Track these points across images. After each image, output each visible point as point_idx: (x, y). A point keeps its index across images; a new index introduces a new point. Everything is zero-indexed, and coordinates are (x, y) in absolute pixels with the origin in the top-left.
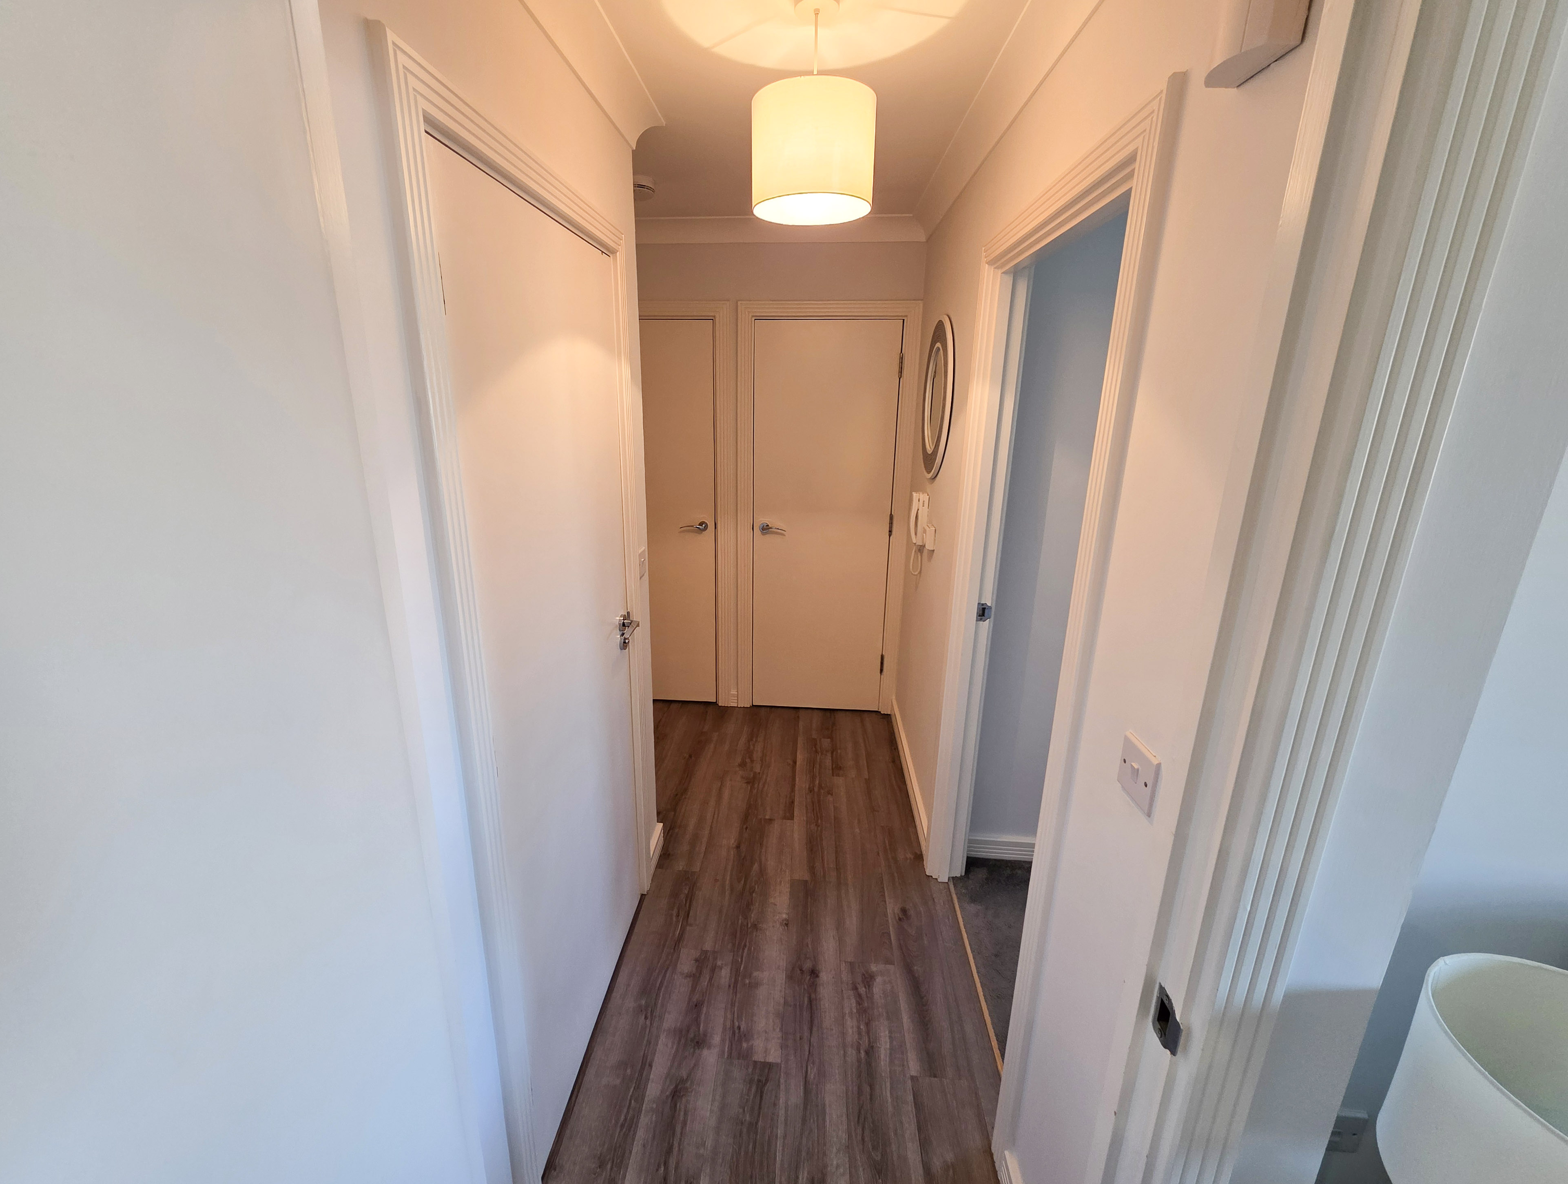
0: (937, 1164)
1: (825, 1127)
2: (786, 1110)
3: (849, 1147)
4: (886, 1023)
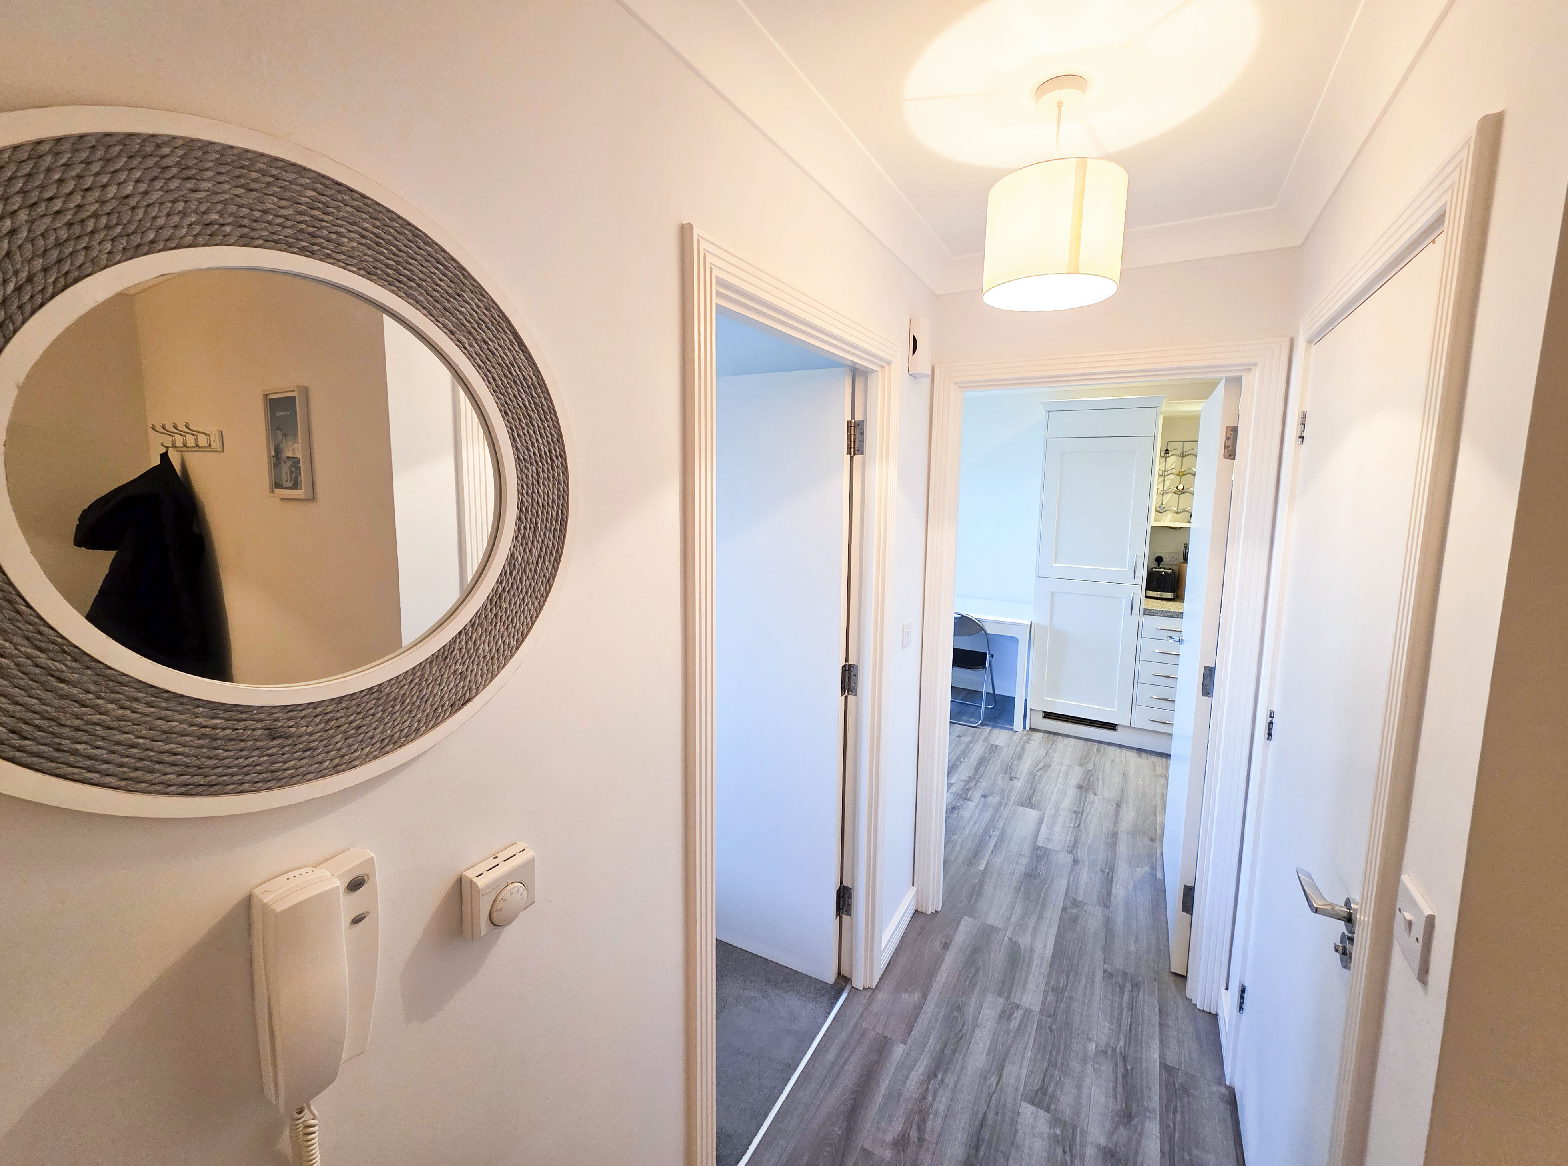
0: (917, 996)
1: (991, 1043)
2: (1022, 1063)
3: (975, 1026)
4: (905, 1093)
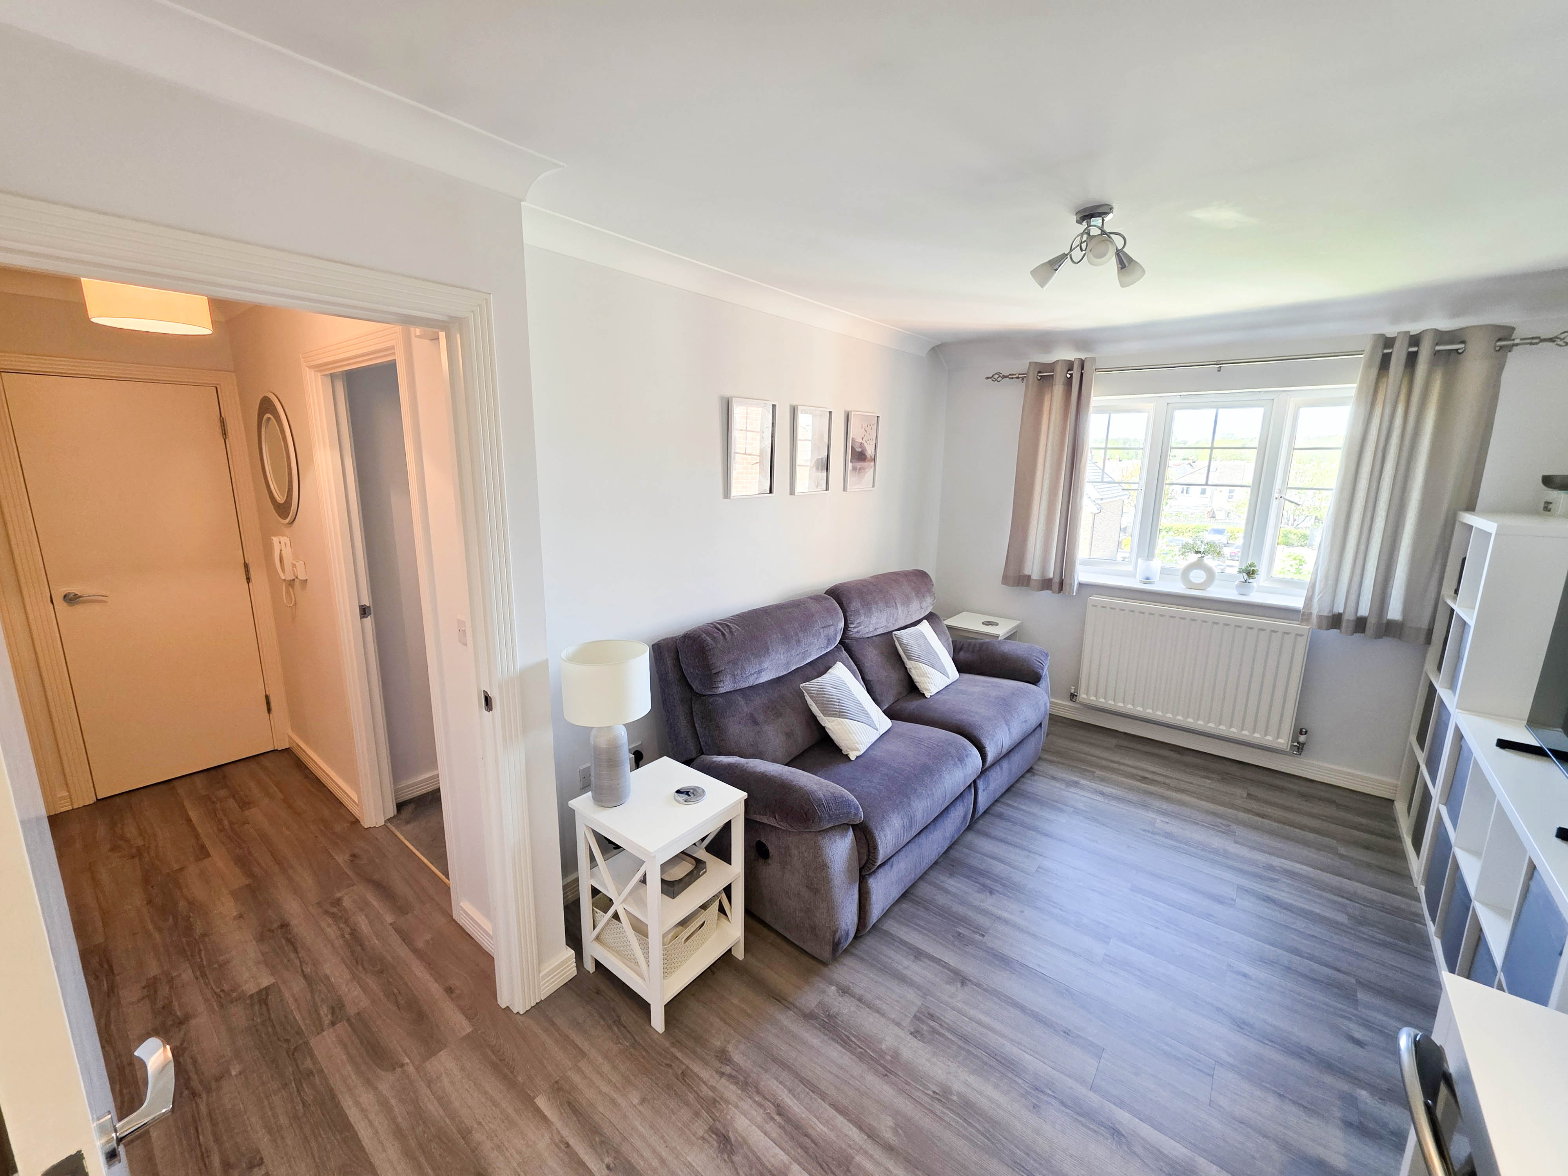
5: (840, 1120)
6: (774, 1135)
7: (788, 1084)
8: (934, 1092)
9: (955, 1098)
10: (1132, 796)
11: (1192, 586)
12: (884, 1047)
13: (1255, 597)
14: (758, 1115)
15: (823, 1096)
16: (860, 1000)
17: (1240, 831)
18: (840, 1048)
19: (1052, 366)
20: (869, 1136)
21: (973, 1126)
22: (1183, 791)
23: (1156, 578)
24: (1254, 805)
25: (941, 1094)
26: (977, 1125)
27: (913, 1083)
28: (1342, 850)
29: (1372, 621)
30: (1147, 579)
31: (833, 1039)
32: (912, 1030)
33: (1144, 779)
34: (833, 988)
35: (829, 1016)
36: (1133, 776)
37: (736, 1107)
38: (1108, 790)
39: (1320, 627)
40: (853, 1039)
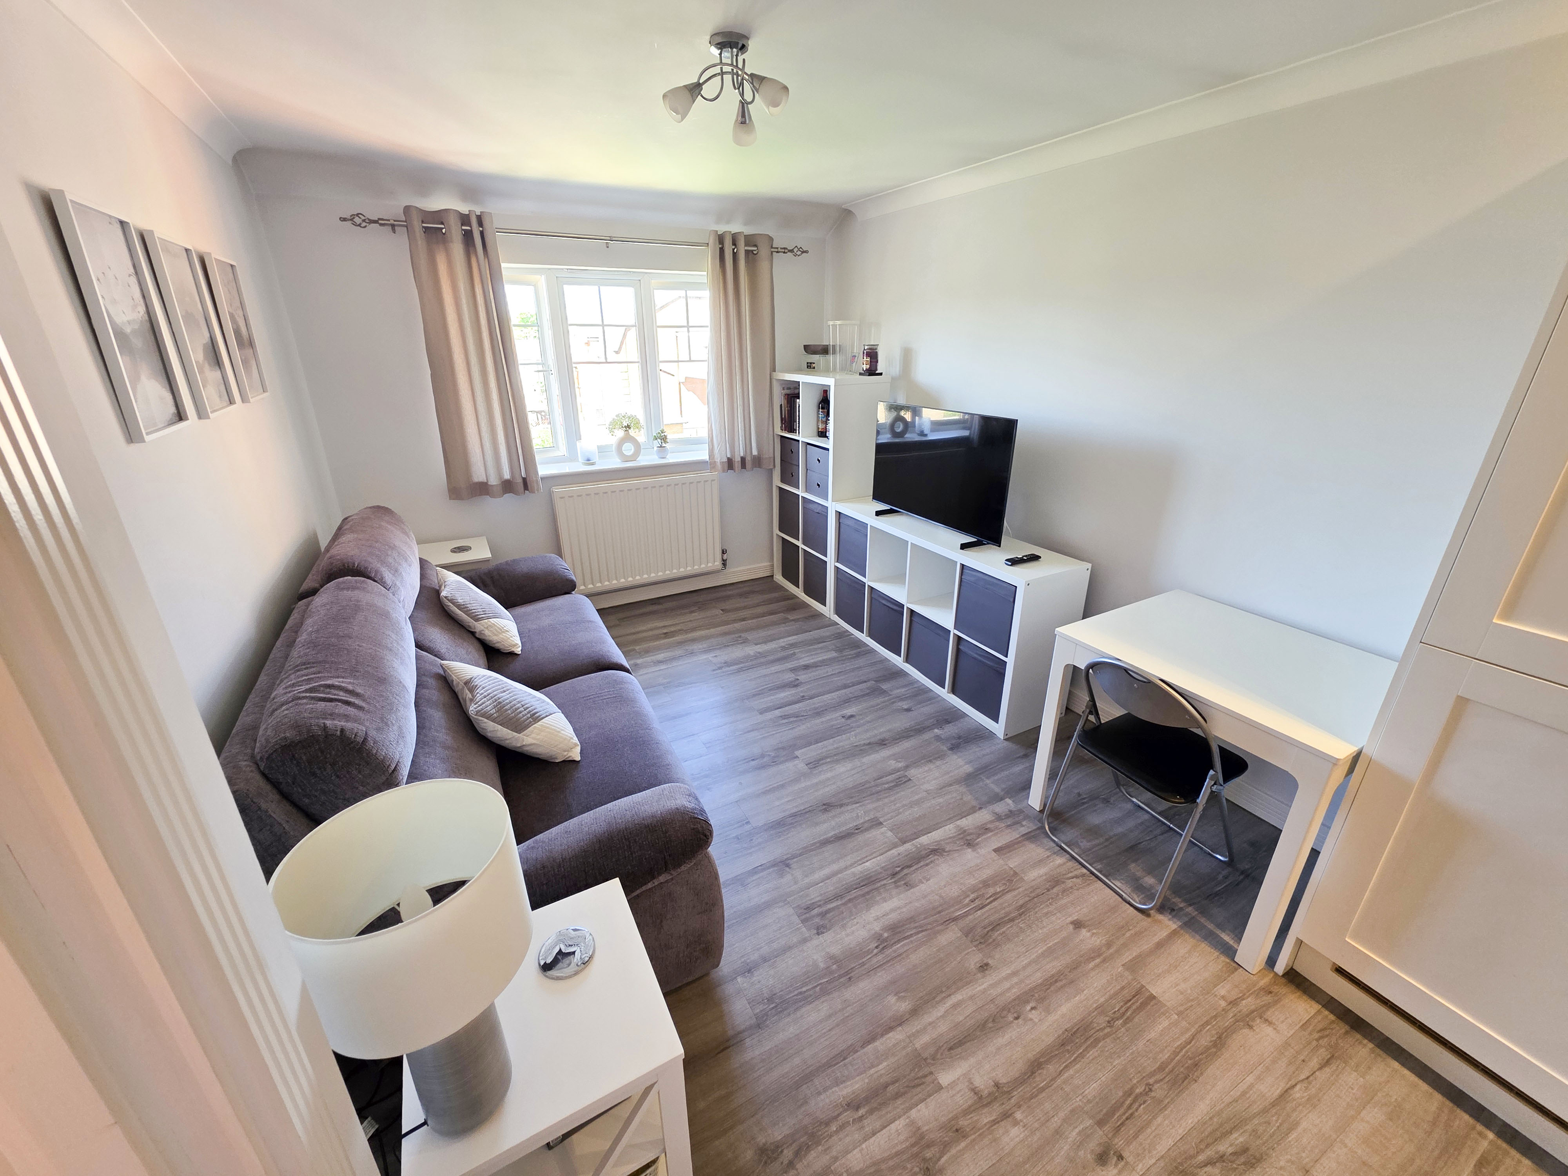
5: (880, 1045)
6: (878, 1124)
7: (828, 1083)
8: (877, 947)
9: (886, 935)
10: (678, 652)
11: (626, 459)
12: (822, 965)
13: (671, 459)
14: (853, 1134)
15: (852, 1050)
16: (765, 960)
17: (750, 636)
18: (809, 1007)
19: (439, 216)
20: (900, 1025)
21: (911, 935)
22: (694, 629)
23: (596, 459)
24: (732, 616)
25: (879, 943)
26: (912, 932)
27: (864, 960)
28: (790, 617)
29: (748, 459)
30: (588, 460)
31: (797, 1009)
32: (815, 931)
33: (666, 635)
34: (739, 979)
35: (770, 1000)
36: (657, 638)
37: (836, 1159)
38: (661, 656)
39: (724, 471)
40: (804, 989)
